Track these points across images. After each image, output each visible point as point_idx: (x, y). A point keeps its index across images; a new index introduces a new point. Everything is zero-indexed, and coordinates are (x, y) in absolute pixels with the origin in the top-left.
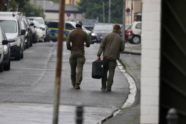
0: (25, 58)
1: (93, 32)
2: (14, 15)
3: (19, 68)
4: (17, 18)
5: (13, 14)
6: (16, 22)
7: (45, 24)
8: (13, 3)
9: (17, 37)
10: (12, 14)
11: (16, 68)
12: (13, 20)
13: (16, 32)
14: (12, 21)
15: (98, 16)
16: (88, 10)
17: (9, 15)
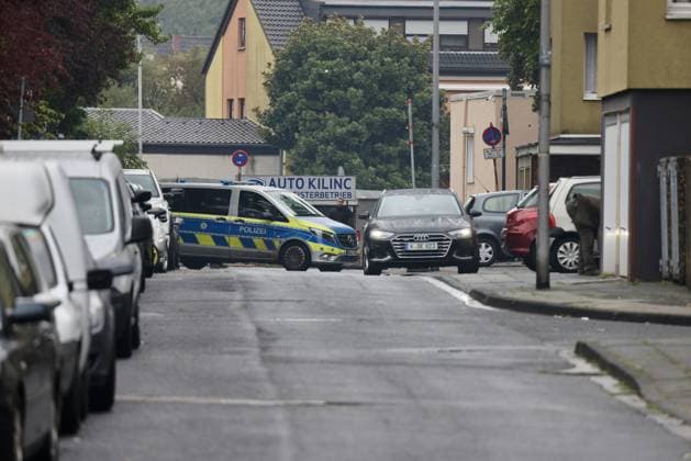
0: (146, 343)
1: (375, 227)
2: (97, 155)
3: (151, 395)
4: (110, 165)
5: (93, 151)
6: (107, 183)
7: (166, 198)
8: (39, 111)
9: (116, 251)
10: (91, 149)
11: (139, 398)
12: (97, 175)
13: (112, 229)
14: (93, 179)
15: (341, 163)
16: (302, 140)
17: (78, 155)
